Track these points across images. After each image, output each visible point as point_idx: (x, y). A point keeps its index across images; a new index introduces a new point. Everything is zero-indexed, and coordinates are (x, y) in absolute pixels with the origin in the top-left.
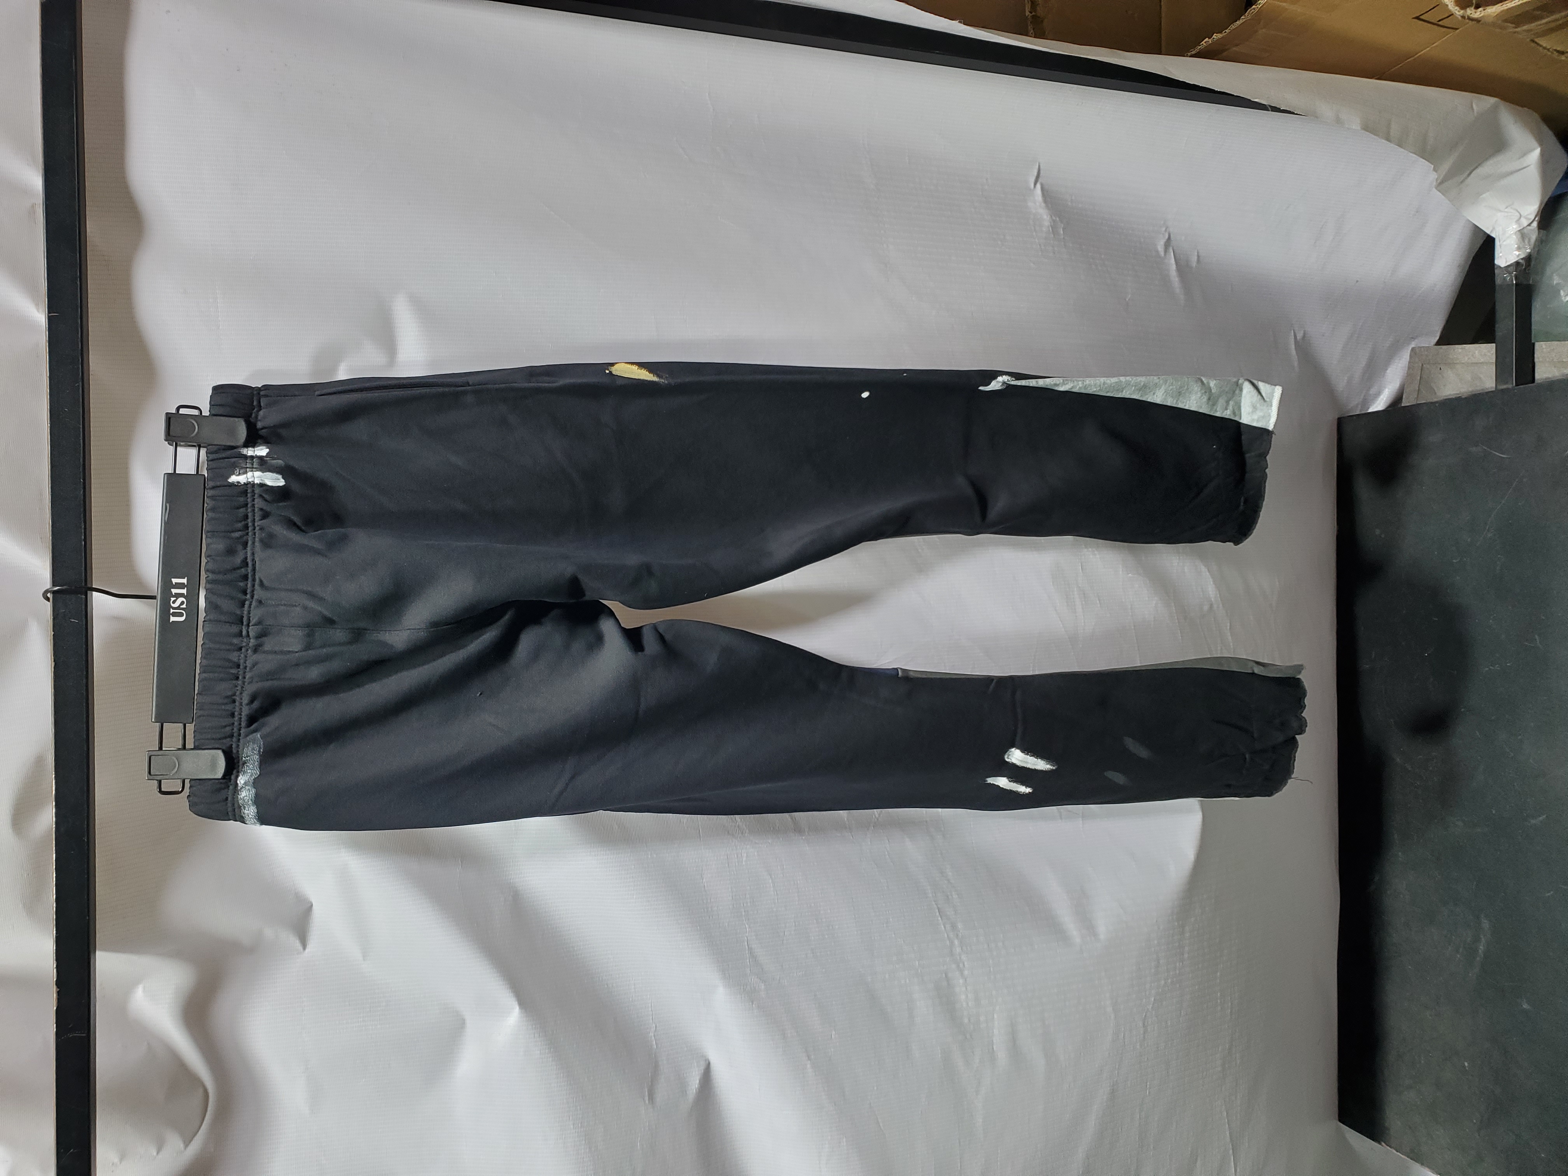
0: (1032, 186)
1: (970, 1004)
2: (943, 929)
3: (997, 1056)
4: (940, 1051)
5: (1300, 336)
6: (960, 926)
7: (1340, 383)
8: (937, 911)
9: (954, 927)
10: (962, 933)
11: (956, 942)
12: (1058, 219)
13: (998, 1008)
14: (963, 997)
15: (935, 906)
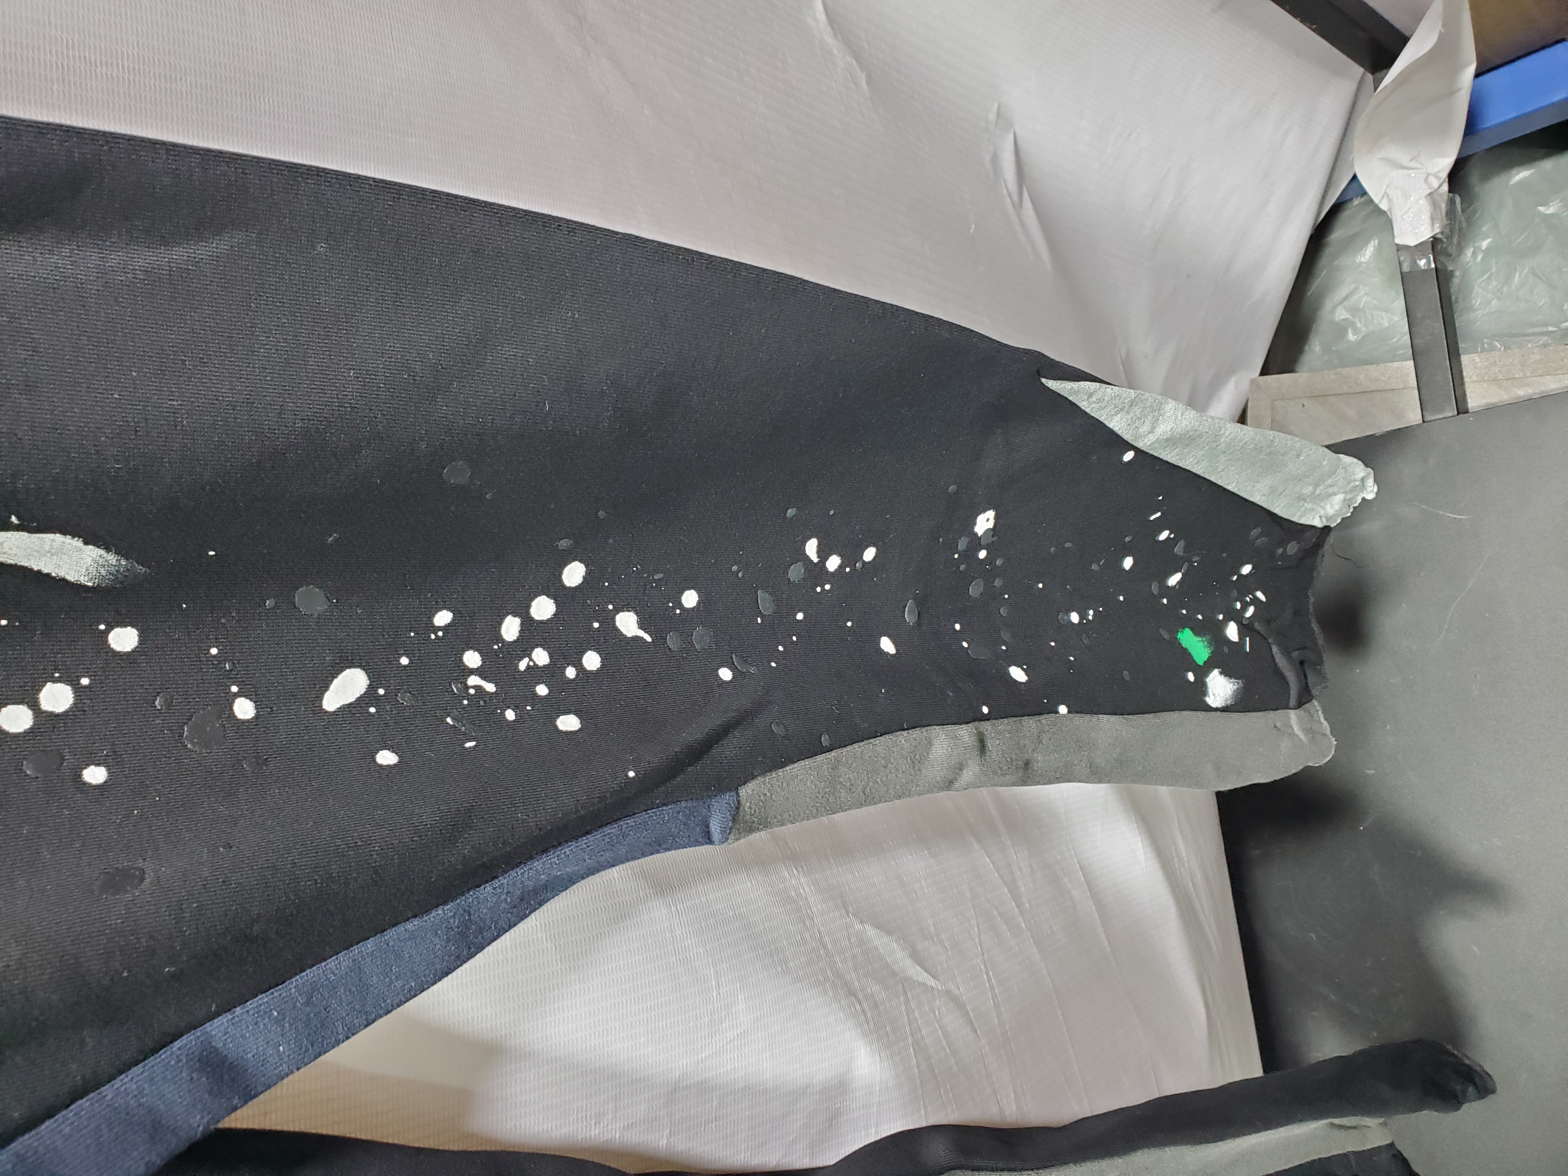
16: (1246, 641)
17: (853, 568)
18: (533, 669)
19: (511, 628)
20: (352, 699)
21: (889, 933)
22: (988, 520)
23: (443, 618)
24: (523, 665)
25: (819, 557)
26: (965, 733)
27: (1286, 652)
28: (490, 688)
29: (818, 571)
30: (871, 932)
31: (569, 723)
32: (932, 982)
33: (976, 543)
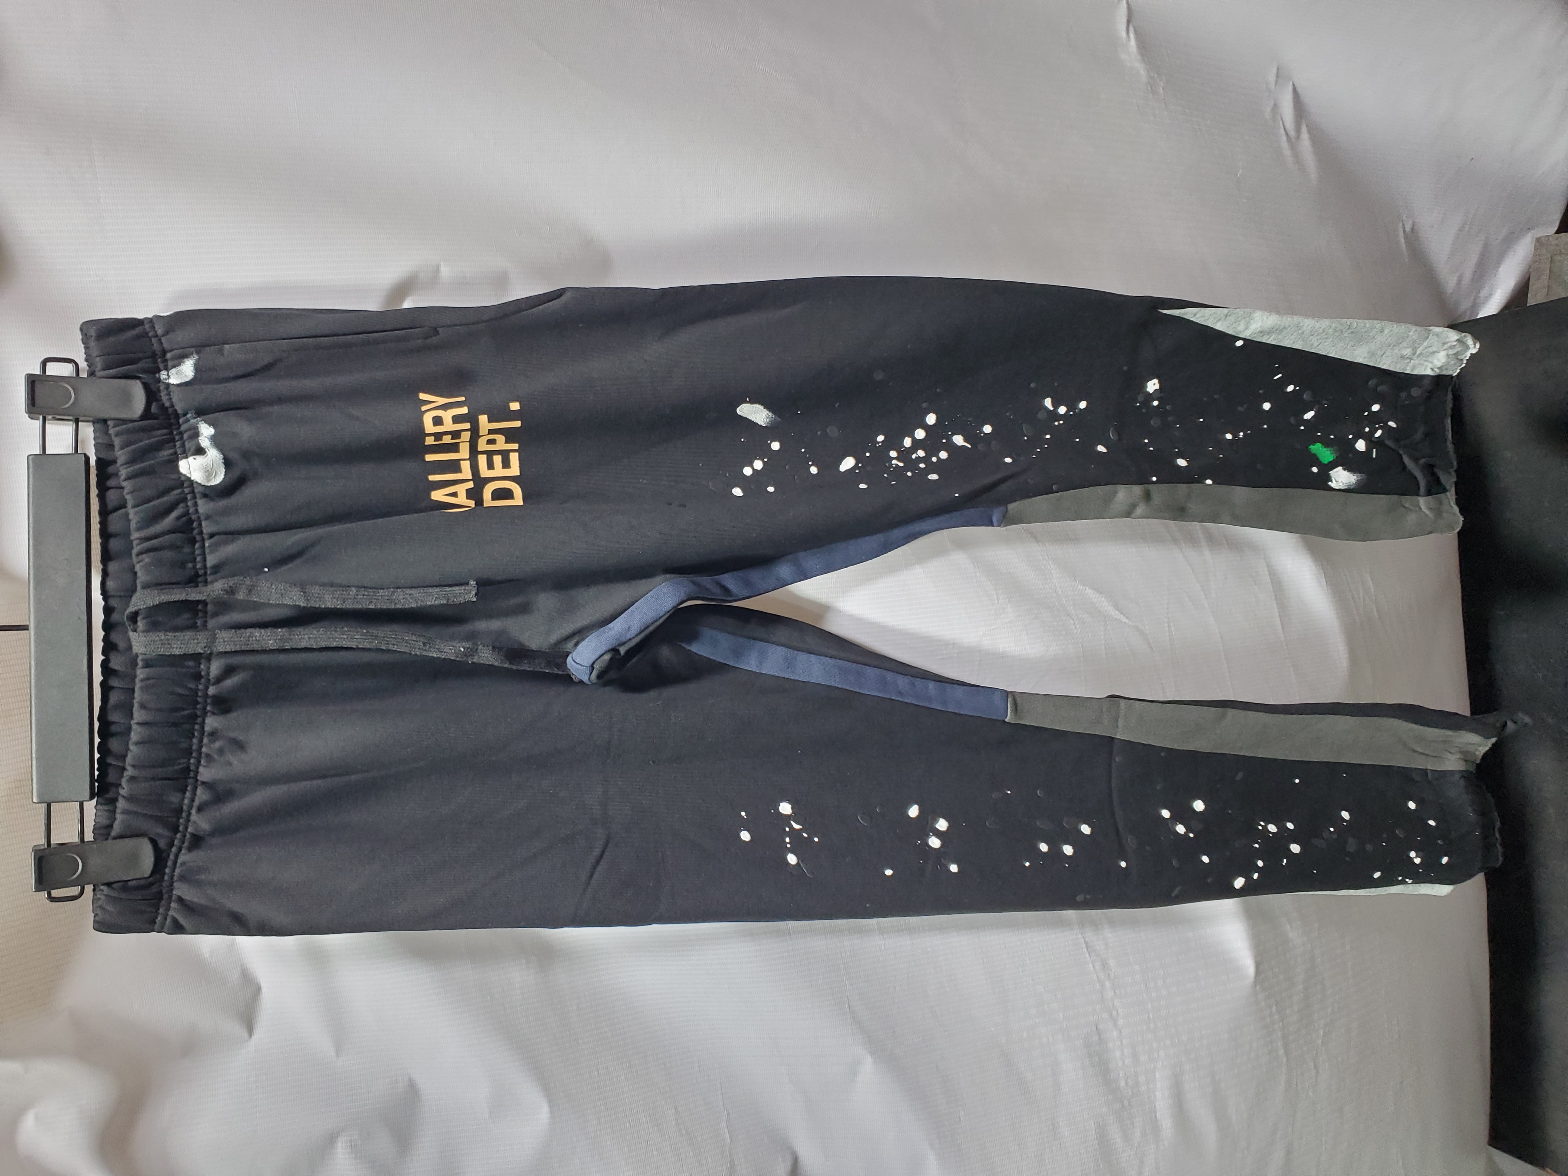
0: (1124, 34)
1: (1127, 1061)
2: (1092, 968)
3: (1162, 1125)
4: (1093, 1126)
5: (1408, 228)
6: (1112, 963)
7: (1450, 283)
8: (1084, 946)
9: (1104, 965)
10: (1114, 973)
11: (1108, 984)
12: (1156, 75)
13: (1159, 1064)
14: (1118, 1054)
15: (1082, 940)
16: (1373, 451)
17: (1074, 412)
18: (918, 458)
19: (907, 442)
20: (850, 468)
21: (1101, 593)
22: (1154, 384)
23: (881, 438)
24: (914, 456)
25: (1053, 407)
26: (1137, 490)
27: (1416, 460)
28: (901, 464)
29: (1054, 415)
30: (1089, 591)
31: (933, 477)
32: (1126, 620)
33: (1150, 397)
